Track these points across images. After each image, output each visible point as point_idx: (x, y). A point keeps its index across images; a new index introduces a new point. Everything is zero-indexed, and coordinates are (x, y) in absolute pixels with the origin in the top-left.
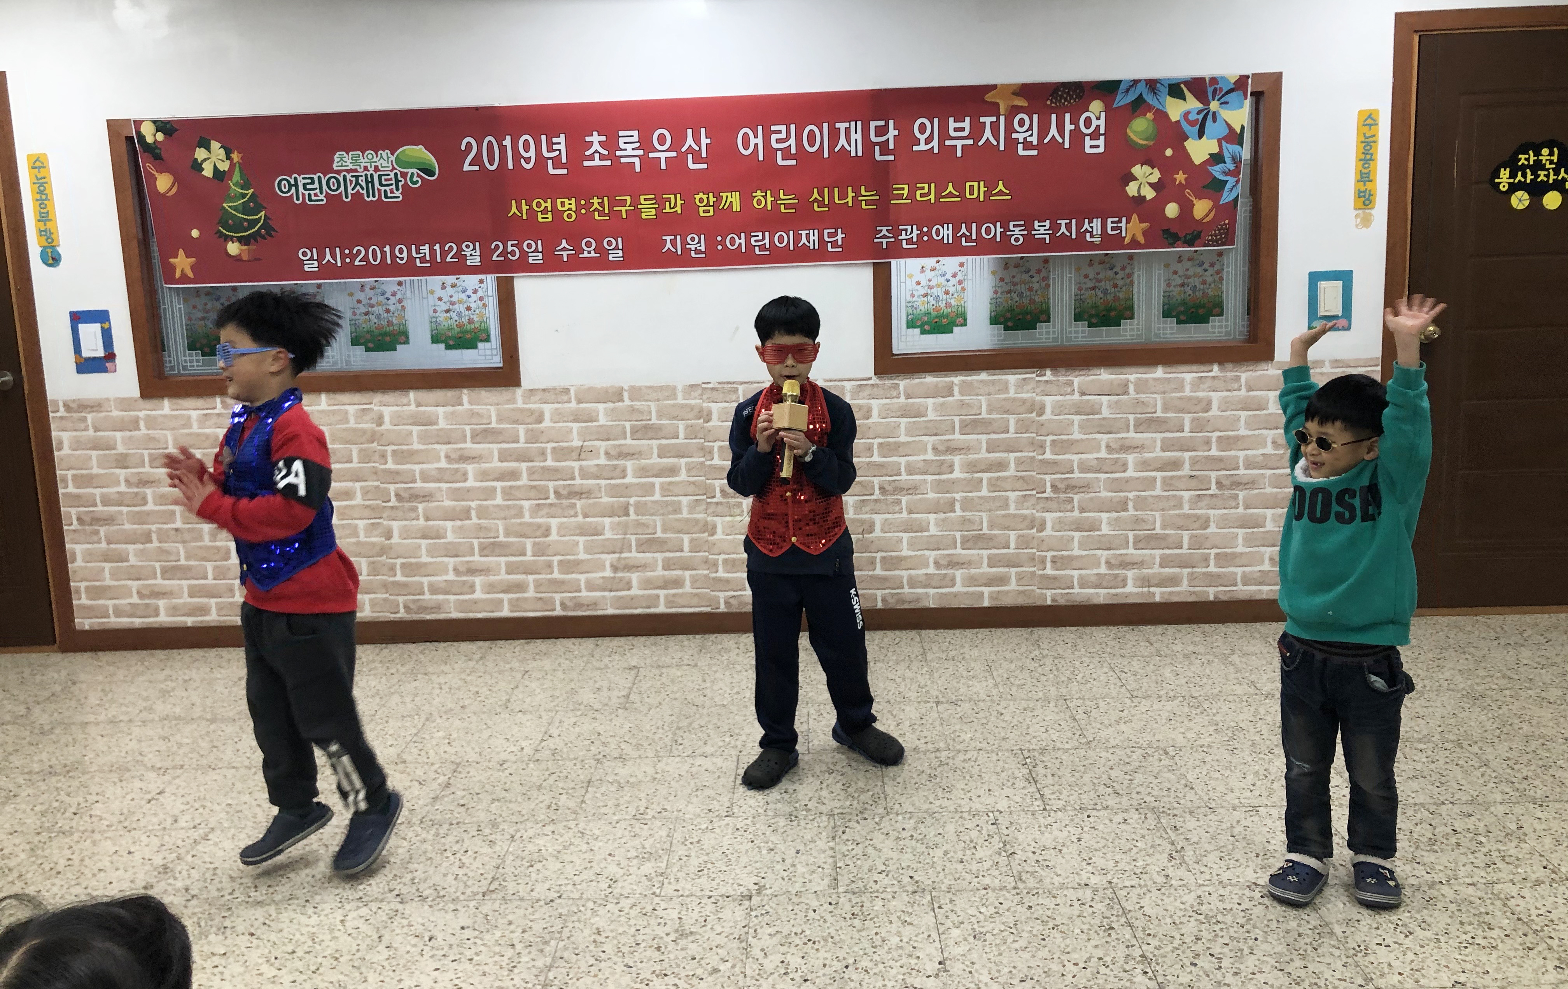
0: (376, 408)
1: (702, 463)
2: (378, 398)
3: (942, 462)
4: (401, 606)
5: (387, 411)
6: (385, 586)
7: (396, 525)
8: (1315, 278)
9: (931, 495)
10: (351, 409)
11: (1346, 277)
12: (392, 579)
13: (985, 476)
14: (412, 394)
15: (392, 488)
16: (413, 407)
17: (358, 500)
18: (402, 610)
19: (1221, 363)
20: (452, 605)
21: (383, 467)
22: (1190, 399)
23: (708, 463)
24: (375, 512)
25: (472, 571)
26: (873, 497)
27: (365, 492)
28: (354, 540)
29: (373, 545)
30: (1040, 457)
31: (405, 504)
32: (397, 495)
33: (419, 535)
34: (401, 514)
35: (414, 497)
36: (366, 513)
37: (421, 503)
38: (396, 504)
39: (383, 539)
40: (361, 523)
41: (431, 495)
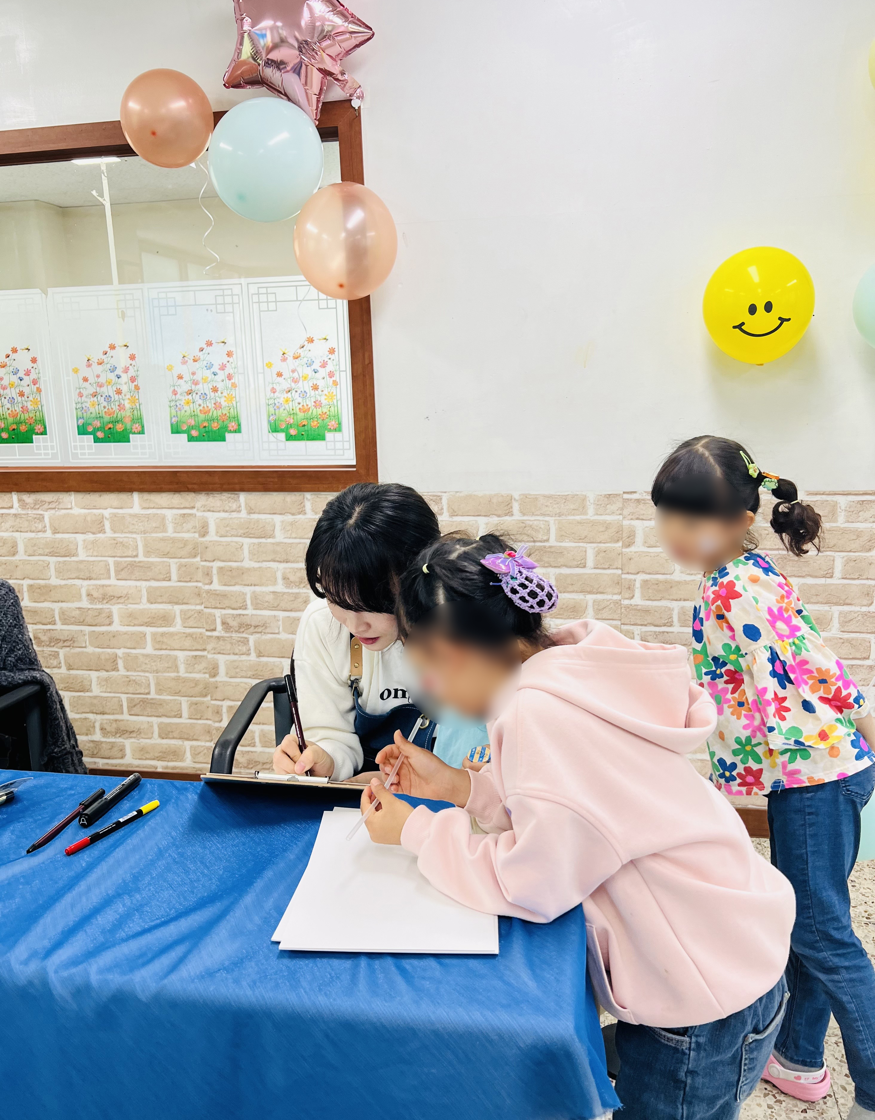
0: (199, 514)
1: (617, 603)
2: (202, 500)
5: (212, 518)
7: (222, 660)
10: (169, 514)
14: (243, 496)
15: (218, 613)
16: (243, 514)
17: (178, 627)
21: (207, 587)
24: (198, 643)
27: (186, 617)
28: (173, 675)
31: (234, 635)
32: (223, 623)
33: (250, 673)
34: (229, 647)
35: (244, 627)
36: (188, 643)
37: (252, 634)
38: (223, 634)
39: (207, 676)
40: (181, 655)
41: (265, 625)
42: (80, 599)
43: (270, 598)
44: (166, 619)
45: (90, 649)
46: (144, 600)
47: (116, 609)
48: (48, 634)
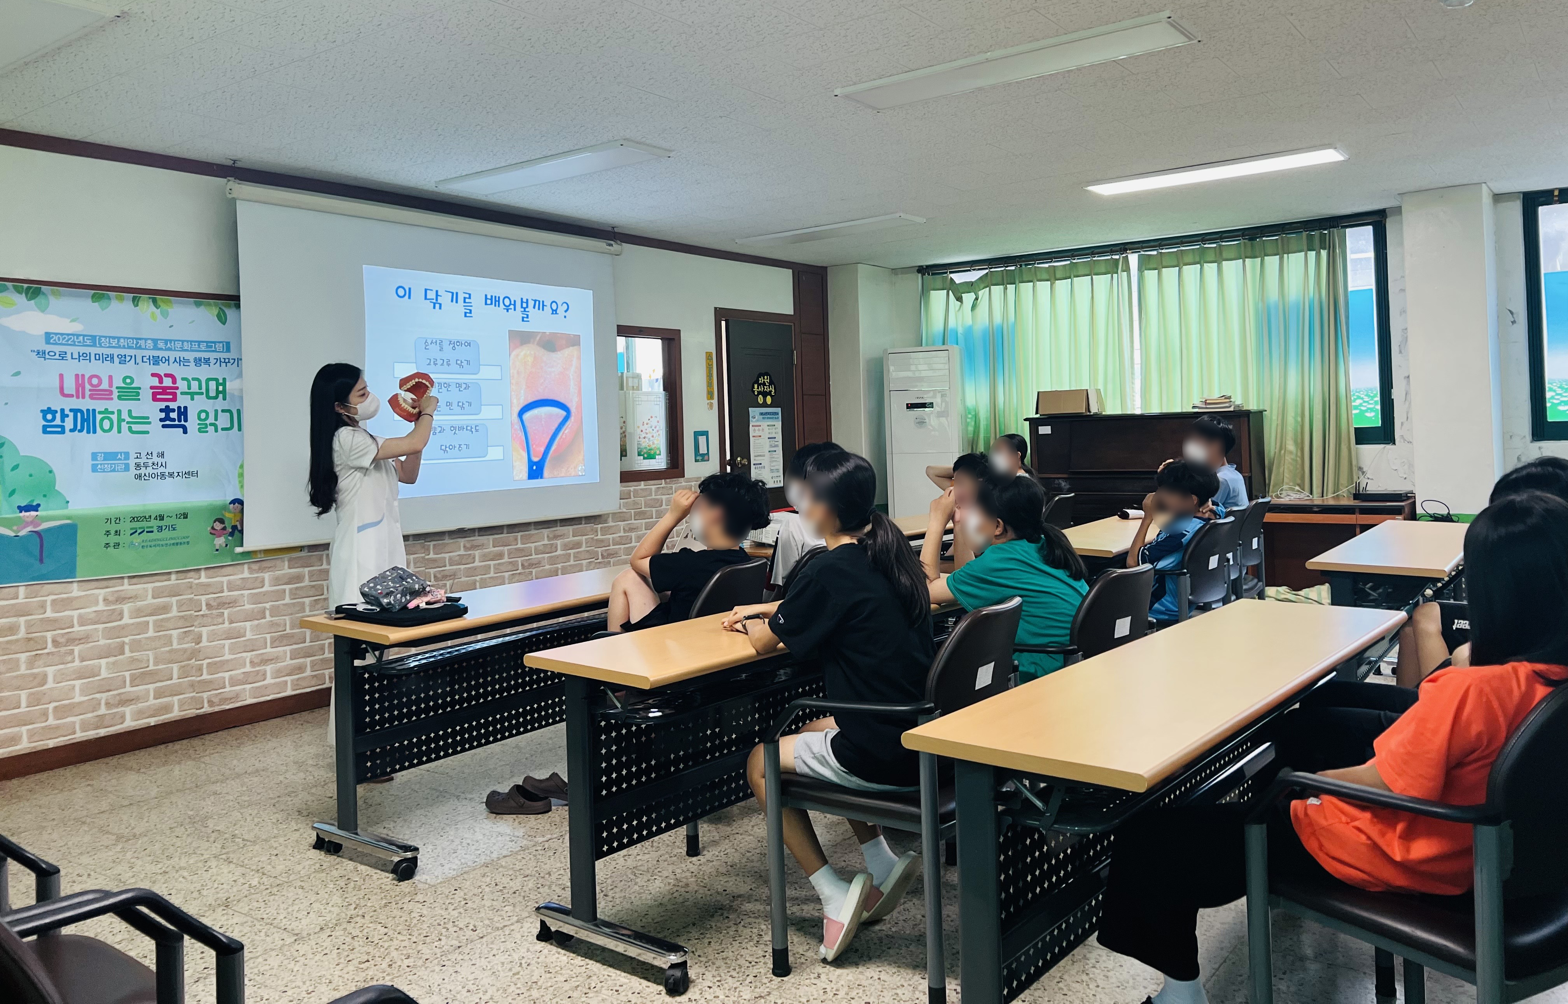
1: (423, 558)
3: (552, 544)
4: (206, 701)
6: (192, 685)
7: (205, 631)
8: (697, 434)
9: (547, 567)
11: (705, 434)
12: (199, 679)
13: (572, 551)
15: (203, 598)
17: (174, 612)
18: (206, 705)
19: (665, 479)
20: (248, 693)
21: (197, 581)
22: (655, 499)
23: (427, 557)
24: (187, 621)
25: (265, 661)
26: (518, 572)
27: (180, 604)
28: (167, 649)
29: (185, 650)
30: (596, 538)
31: (214, 612)
32: (207, 605)
33: (223, 637)
34: (210, 620)
35: (222, 604)
36: (180, 624)
37: (226, 609)
38: (207, 612)
39: (193, 644)
40: (175, 633)
41: (235, 602)
42: (97, 603)
43: (239, 583)
44: (166, 608)
45: (102, 642)
46: (150, 596)
47: (126, 608)
48: (66, 637)
